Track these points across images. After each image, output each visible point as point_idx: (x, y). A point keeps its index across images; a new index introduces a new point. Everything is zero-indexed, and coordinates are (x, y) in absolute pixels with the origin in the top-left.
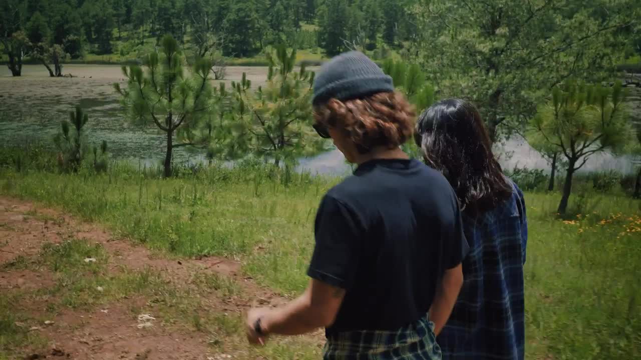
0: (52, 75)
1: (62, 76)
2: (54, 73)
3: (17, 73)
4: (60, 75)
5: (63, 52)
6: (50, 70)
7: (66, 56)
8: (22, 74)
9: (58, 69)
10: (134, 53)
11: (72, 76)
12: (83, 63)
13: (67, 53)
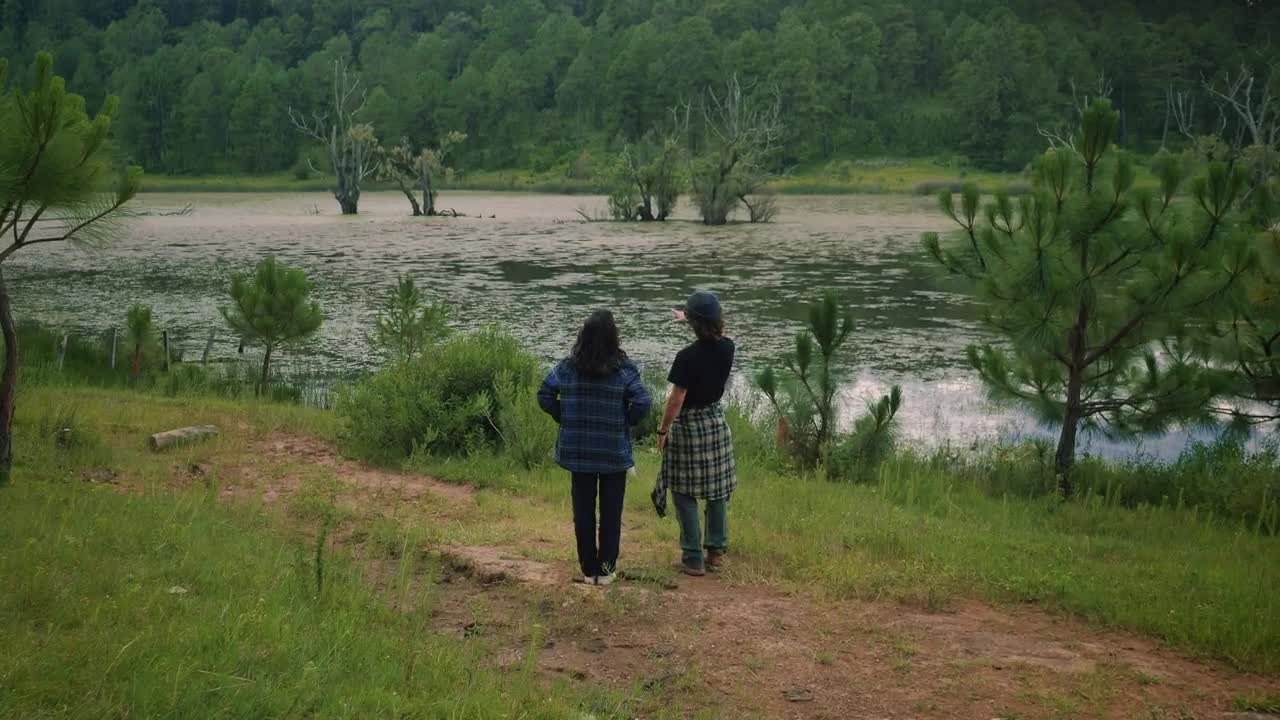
0: (417, 213)
1: (435, 214)
2: (421, 210)
3: (350, 208)
4: (431, 212)
5: (440, 166)
6: (413, 202)
7: (444, 173)
8: (359, 208)
9: (430, 198)
10: (560, 167)
11: (455, 215)
12: (472, 188)
13: (447, 166)
